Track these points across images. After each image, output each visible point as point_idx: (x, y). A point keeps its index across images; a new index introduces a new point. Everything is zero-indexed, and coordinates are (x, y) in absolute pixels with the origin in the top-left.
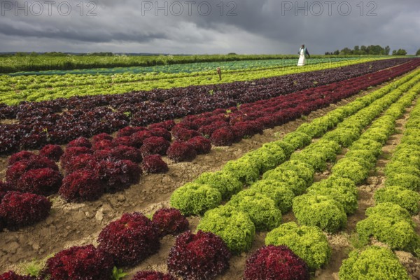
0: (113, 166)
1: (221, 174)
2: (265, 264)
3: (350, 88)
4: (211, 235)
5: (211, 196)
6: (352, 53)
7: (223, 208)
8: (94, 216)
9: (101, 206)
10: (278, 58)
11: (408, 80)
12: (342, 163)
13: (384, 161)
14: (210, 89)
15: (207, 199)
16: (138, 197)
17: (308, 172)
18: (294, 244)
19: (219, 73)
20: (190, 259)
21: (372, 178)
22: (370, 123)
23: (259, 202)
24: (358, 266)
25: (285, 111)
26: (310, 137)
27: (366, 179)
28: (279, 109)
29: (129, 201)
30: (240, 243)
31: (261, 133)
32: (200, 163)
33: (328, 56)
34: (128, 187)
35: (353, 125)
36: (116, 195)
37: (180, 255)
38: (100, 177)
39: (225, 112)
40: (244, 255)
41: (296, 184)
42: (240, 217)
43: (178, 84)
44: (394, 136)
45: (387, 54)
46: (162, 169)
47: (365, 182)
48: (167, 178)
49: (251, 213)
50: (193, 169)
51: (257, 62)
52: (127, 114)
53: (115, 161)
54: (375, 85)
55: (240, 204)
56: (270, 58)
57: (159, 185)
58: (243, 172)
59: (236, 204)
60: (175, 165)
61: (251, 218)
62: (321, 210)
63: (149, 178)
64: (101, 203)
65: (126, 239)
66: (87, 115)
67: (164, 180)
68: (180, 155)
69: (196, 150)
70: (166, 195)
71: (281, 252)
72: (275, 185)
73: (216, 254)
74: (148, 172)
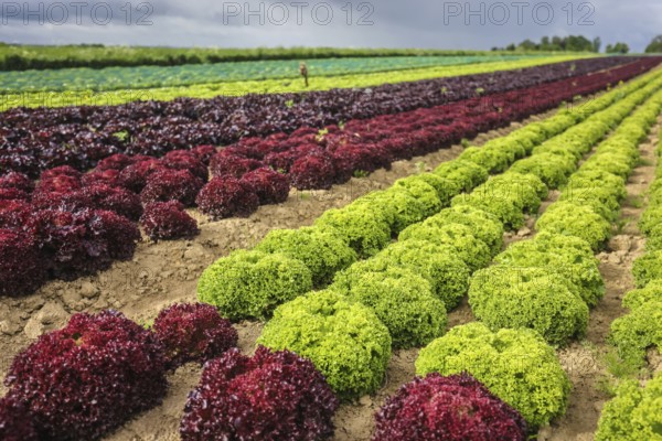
0: (69, 221)
1: (310, 232)
2: (424, 419)
3: (543, 97)
4: (288, 358)
5: (287, 275)
6: (537, 48)
7: (316, 297)
8: (22, 329)
9: (40, 307)
10: (410, 55)
11: (641, 87)
12: (557, 210)
13: (633, 211)
14: (288, 99)
15: (279, 282)
17: (493, 228)
18: (488, 370)
19: (304, 74)
20: (235, 416)
21: (619, 237)
22: (590, 151)
23: (396, 283)
24: (645, 414)
25: (431, 130)
26: (484, 171)
27: (607, 240)
28: (419, 127)
29: (107, 297)
30: (356, 374)
31: (388, 168)
32: (267, 220)
33: (497, 53)
34: (106, 267)
35: (565, 149)
36: (76, 283)
37: (211, 407)
38: (37, 243)
39: (317, 133)
40: (366, 400)
41: (469, 251)
42: (355, 315)
43: (226, 90)
44: (638, 170)
45: (595, 48)
46: (187, 230)
47: (604, 246)
48: (195, 249)
49: (381, 306)
50: (252, 232)
51: (372, 60)
52: (121, 136)
53: (76, 211)
54: (585, 95)
55: (355, 289)
56: (395, 55)
57: (178, 264)
58: (357, 230)
59: (346, 290)
60: (213, 224)
61: (382, 319)
62: (534, 297)
63: (155, 249)
64: (41, 302)
65: (74, 373)
66: (36, 137)
67: (188, 253)
68: (224, 204)
69: (259, 194)
70: (192, 283)
71: (461, 388)
72: (427, 251)
73: (301, 401)
74: (153, 239)
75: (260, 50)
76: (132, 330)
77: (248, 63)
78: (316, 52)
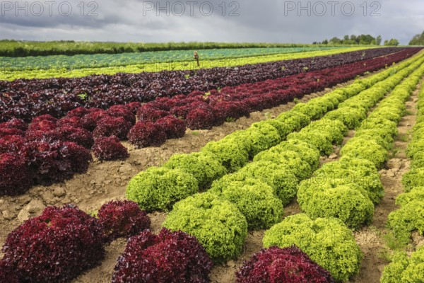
0: (47, 148)
1: (197, 156)
2: (267, 276)
3: (345, 73)
4: (181, 235)
5: (182, 182)
6: (341, 42)
7: (200, 197)
8: (16, 216)
9: (28, 202)
10: (262, 47)
11: (407, 66)
12: (354, 143)
13: (402, 144)
14: (186, 74)
15: (177, 187)
16: (84, 190)
17: (313, 153)
18: (309, 245)
19: (197, 58)
20: (146, 273)
21: (393, 160)
22: (375, 106)
23: (251, 188)
24: (411, 274)
25: (275, 93)
26: (308, 118)
27: (385, 162)
28: (267, 91)
29: (70, 196)
30: (225, 247)
31: (248, 116)
32: (171, 148)
33: (316, 45)
34: (70, 177)
35: (359, 105)
36: (51, 188)
37: (131, 267)
38: (27, 162)
39: (204, 95)
40: (231, 263)
41: (298, 168)
42: (224, 208)
44: (405, 118)
46: (121, 155)
47: (384, 165)
48: (126, 167)
49: (241, 203)
50: (162, 155)
51: (239, 50)
52: (83, 96)
53: (52, 142)
54: (372, 71)
55: (225, 192)
56: (253, 47)
57: (115, 176)
58: (227, 154)
59: (219, 192)
60: (139, 150)
61: (242, 211)
62: (339, 197)
63: (101, 166)
64: (29, 199)
65: (45, 244)
66: (30, 97)
67: (122, 169)
68: (145, 139)
69: (166, 132)
70: (123, 188)
71: (291, 257)
72: (271, 168)
73: (189, 263)
74: (99, 160)
75: (170, 44)
76: (83, 217)
77: (162, 52)
78: (204, 45)
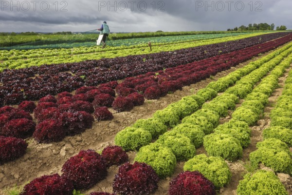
0: (72, 116)
1: (151, 120)
2: (183, 184)
3: (245, 55)
4: (144, 165)
5: (144, 136)
6: (247, 29)
7: (153, 145)
8: (59, 152)
9: (64, 145)
11: (287, 48)
12: (239, 110)
13: (270, 108)
14: (144, 58)
15: (141, 138)
16: (91, 138)
17: (215, 117)
20: (129, 182)
21: (261, 120)
22: (260, 80)
23: (179, 140)
25: (198, 73)
26: (216, 92)
27: (256, 121)
28: (194, 72)
29: (84, 141)
30: (165, 170)
31: (181, 89)
32: (136, 112)
33: (230, 32)
34: (84, 131)
35: (248, 82)
36: (75, 137)
37: (122, 180)
38: (63, 124)
39: (154, 74)
40: (168, 178)
41: (205, 126)
42: (165, 151)
43: (120, 54)
44: (277, 90)
45: (272, 29)
46: (109, 117)
48: (112, 124)
49: (173, 148)
50: (131, 117)
51: (177, 37)
52: (83, 77)
53: (74, 112)
54: (263, 53)
55: (165, 142)
56: (187, 34)
57: (107, 129)
58: (167, 118)
59: (162, 142)
60: (118, 114)
61: (173, 152)
62: (223, 145)
63: (99, 124)
64: (64, 143)
66: (53, 78)
67: (110, 125)
68: (122, 107)
69: (133, 102)
70: (111, 136)
71: (195, 176)
72: (190, 128)
73: (148, 178)
74: (98, 120)
75: (133, 33)
77: (128, 39)
78: (155, 34)
